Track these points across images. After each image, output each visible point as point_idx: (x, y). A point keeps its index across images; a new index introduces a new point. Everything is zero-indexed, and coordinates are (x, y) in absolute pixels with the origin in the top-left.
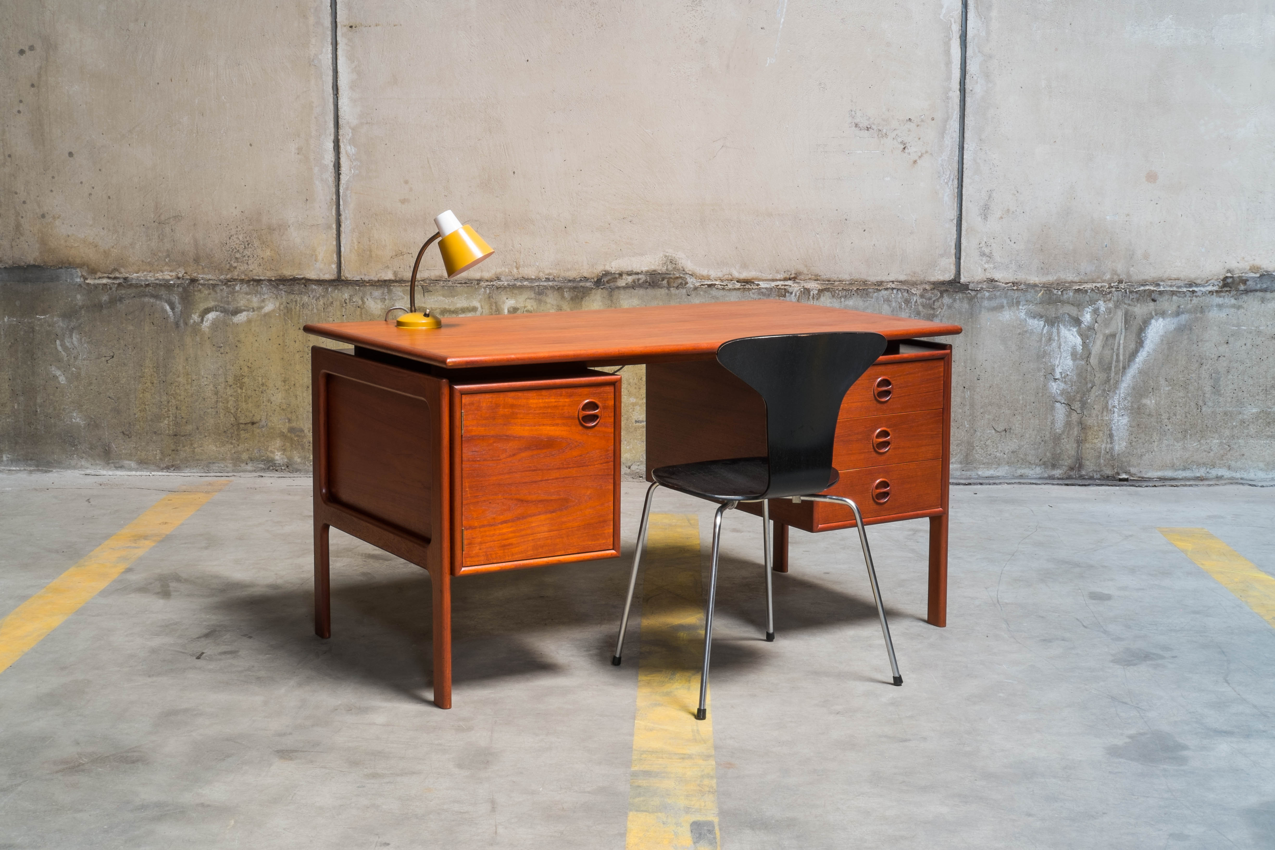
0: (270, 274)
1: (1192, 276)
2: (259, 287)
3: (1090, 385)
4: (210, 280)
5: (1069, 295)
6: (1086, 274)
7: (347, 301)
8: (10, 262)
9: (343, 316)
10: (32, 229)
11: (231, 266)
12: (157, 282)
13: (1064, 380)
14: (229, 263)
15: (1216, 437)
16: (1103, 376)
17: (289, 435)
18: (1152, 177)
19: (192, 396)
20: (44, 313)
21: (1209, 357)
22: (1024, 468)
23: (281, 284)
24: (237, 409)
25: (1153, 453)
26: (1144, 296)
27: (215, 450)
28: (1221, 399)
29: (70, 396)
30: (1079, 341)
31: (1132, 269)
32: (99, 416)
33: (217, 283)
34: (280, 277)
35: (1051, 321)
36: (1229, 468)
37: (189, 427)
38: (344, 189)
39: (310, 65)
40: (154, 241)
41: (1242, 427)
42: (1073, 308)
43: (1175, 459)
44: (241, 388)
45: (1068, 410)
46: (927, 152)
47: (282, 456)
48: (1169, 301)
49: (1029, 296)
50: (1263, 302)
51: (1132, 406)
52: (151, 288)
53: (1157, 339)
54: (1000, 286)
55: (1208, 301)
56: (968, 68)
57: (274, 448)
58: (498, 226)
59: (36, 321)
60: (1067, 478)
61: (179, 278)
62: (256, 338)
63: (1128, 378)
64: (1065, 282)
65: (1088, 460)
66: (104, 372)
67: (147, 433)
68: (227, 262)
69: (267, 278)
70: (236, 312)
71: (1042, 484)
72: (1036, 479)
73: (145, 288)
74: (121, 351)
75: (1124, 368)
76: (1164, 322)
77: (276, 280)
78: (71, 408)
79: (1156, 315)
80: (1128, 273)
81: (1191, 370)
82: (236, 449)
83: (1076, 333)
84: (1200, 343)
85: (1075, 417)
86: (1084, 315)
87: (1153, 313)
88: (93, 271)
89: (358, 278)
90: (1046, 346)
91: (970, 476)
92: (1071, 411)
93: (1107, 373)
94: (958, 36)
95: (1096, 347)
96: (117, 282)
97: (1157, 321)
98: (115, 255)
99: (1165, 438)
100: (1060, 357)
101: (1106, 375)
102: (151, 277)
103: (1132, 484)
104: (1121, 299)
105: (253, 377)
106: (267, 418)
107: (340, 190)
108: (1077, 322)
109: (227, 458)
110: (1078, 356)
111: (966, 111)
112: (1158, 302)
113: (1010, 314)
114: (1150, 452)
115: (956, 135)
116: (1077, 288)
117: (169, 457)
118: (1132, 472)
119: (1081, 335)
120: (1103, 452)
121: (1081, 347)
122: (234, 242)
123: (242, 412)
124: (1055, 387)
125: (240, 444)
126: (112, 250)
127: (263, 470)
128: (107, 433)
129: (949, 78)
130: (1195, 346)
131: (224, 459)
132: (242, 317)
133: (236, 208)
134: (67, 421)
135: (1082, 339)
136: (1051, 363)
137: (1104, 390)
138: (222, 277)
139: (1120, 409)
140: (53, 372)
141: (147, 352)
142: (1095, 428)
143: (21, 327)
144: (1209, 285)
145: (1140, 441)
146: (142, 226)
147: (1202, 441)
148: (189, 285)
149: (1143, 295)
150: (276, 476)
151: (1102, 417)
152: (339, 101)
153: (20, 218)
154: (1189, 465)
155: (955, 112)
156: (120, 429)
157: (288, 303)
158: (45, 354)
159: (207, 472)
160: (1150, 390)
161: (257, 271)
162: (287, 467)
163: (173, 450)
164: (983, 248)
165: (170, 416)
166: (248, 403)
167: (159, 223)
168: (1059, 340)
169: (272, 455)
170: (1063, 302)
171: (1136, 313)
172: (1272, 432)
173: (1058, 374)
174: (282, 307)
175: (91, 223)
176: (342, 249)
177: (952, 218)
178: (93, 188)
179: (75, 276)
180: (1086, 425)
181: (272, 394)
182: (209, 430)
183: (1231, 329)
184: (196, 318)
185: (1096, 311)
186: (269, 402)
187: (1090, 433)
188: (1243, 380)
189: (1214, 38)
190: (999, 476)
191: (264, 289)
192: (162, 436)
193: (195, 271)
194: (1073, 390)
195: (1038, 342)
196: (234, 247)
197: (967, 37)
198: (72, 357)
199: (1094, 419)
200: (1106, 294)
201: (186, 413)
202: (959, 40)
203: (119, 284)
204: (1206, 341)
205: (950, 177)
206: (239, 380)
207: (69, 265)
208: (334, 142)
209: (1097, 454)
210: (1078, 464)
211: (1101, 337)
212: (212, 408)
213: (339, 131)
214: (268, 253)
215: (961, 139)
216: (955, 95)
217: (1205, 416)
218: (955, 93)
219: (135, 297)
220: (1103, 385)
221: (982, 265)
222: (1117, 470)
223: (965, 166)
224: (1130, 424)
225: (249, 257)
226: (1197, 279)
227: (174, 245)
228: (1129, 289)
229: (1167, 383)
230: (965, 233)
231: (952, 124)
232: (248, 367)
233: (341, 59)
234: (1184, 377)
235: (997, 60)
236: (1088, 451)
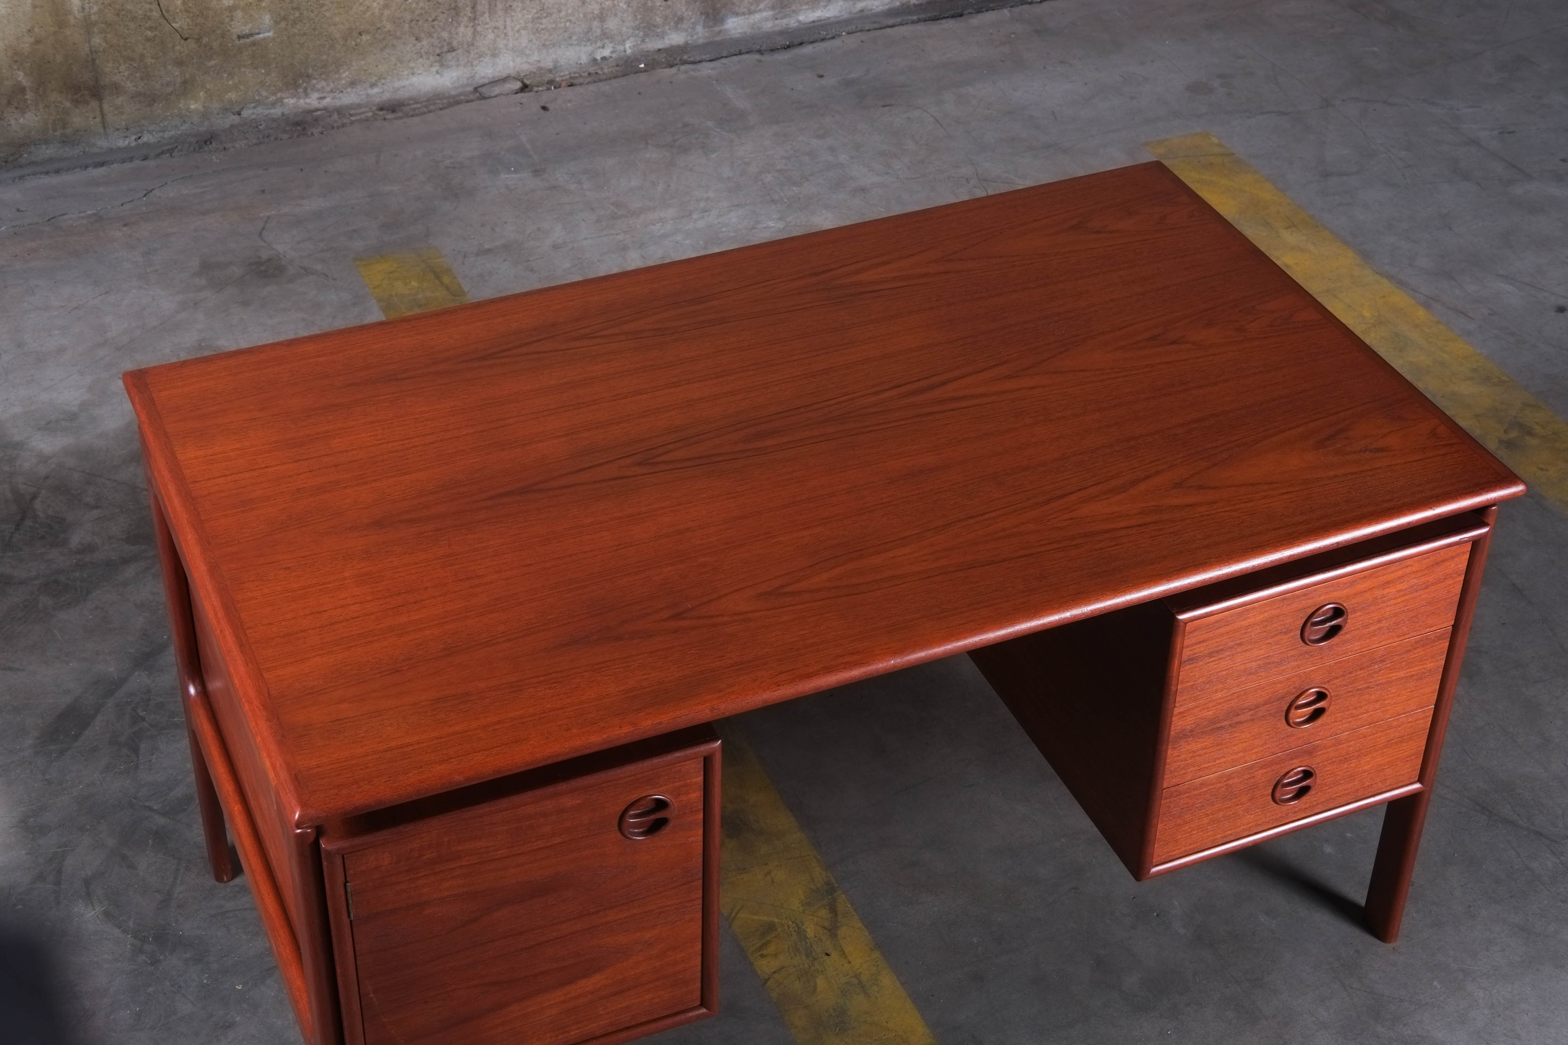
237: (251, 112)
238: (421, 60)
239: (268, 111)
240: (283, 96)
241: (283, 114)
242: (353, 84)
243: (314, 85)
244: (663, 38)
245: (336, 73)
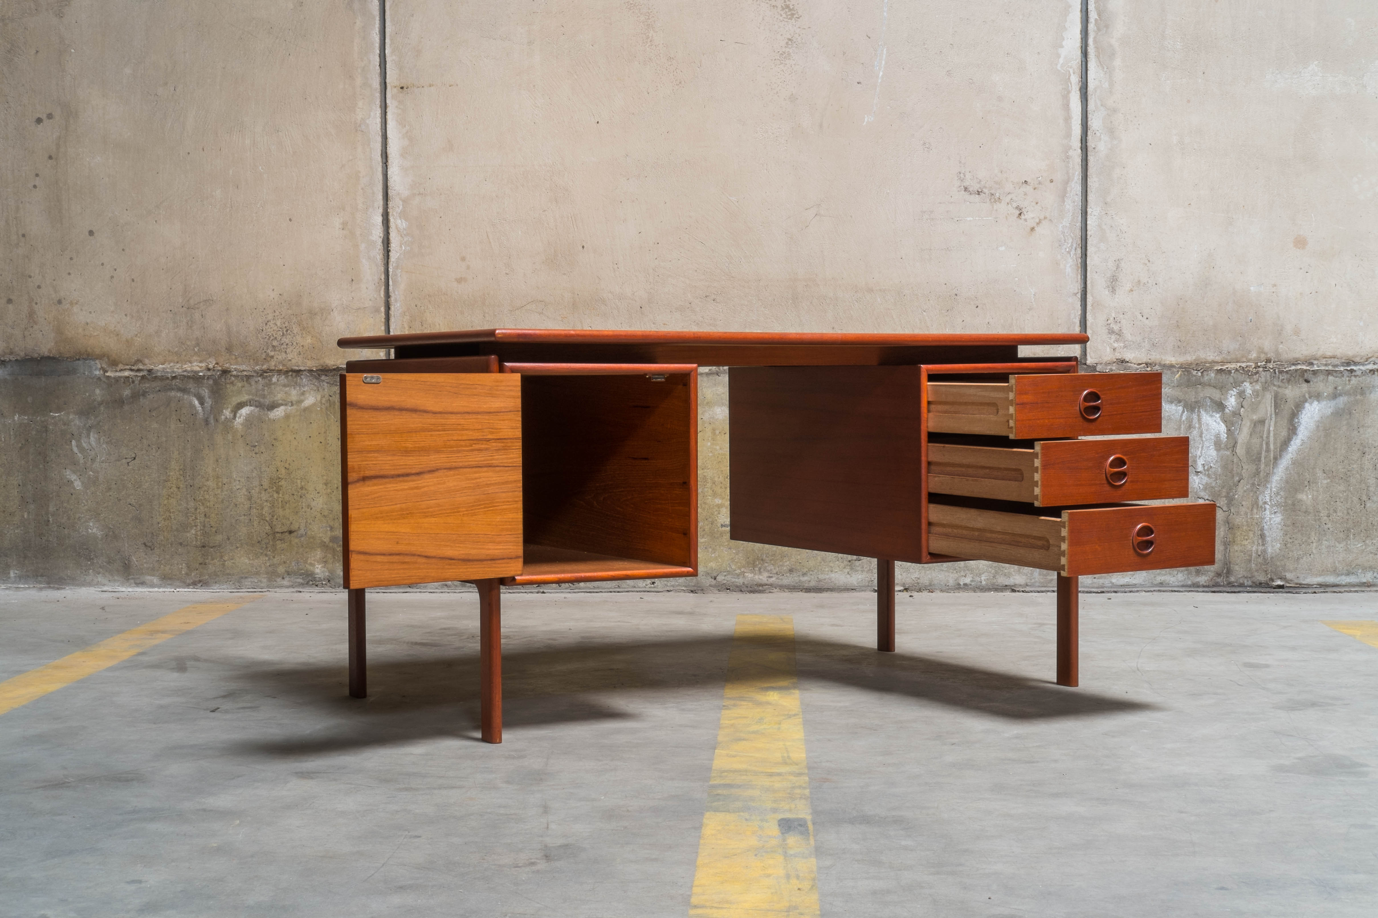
0: (311, 364)
1: (1349, 353)
2: (299, 378)
3: (1237, 478)
4: (244, 371)
5: (1210, 376)
6: (1229, 352)
8: (22, 354)
10: (47, 317)
11: (268, 355)
12: (185, 373)
13: (1207, 473)
14: (265, 352)
16: (1252, 468)
17: (331, 544)
18: (1300, 243)
19: (222, 502)
20: (59, 410)
21: (1372, 444)
22: (1165, 575)
23: (323, 375)
24: (273, 516)
25: (1312, 556)
26: (1296, 376)
27: (248, 563)
29: (86, 503)
30: (1222, 428)
31: (1281, 346)
32: (119, 525)
33: (252, 374)
34: (323, 367)
35: (1191, 406)
37: (219, 538)
38: (393, 268)
39: (357, 130)
40: (182, 328)
42: (1215, 391)
43: (1337, 562)
44: (278, 493)
46: (1045, 218)
47: (323, 569)
48: (1324, 381)
51: (1286, 502)
52: (178, 380)
53: (1312, 425)
54: (1132, 367)
55: (1368, 381)
56: (1089, 123)
57: (314, 560)
58: (565, 307)
59: (50, 420)
60: (1214, 586)
61: (209, 369)
62: (294, 436)
63: (1280, 470)
64: (1205, 363)
65: (1237, 564)
66: (124, 476)
67: (171, 544)
68: (263, 351)
69: (308, 368)
70: (272, 407)
71: (1185, 591)
72: (1178, 586)
73: (171, 381)
74: (144, 452)
75: (1276, 459)
76: (1319, 405)
77: (317, 370)
78: (87, 517)
80: (1277, 350)
81: (1352, 460)
82: (271, 561)
83: (1219, 419)
84: (1361, 430)
86: (1227, 399)
87: (1307, 396)
88: (114, 363)
91: (1103, 584)
93: (1256, 464)
94: (1078, 89)
95: (1243, 436)
96: (141, 374)
97: (1311, 404)
98: (138, 345)
99: (1325, 538)
100: (1203, 447)
101: (1255, 467)
102: (178, 369)
103: (1288, 591)
104: (1269, 380)
105: (291, 479)
106: (306, 526)
107: (389, 269)
108: (1220, 406)
109: (261, 572)
110: (1222, 446)
111: (1088, 171)
112: (1311, 383)
114: (1308, 555)
115: (1078, 199)
116: (1219, 368)
117: (195, 572)
118: (1288, 578)
119: (1225, 422)
120: (1254, 555)
121: (1226, 436)
122: (271, 328)
123: (279, 520)
124: (1197, 481)
125: (276, 556)
126: (135, 338)
127: (302, 585)
128: (127, 545)
129: (1068, 135)
130: (1356, 432)
131: (257, 573)
132: (279, 412)
133: (273, 290)
134: (82, 531)
135: (1227, 426)
137: (1253, 484)
138: (258, 368)
139: (1272, 506)
140: (68, 477)
141: (173, 453)
142: (1245, 528)
143: (33, 426)
144: (1369, 363)
145: (1296, 542)
146: (169, 312)
147: (1367, 542)
148: (220, 377)
149: (1294, 375)
150: (316, 591)
151: (1252, 514)
152: (388, 170)
153: (34, 304)
154: (1353, 569)
155: (1077, 173)
156: (142, 540)
157: (330, 396)
158: (59, 456)
159: (239, 587)
160: (1306, 483)
161: (296, 361)
162: (329, 581)
163: (200, 564)
164: (1111, 325)
165: (197, 525)
166: (285, 509)
167: (188, 308)
168: (1200, 427)
169: (312, 568)
170: (1204, 385)
171: (1287, 396)
173: (1201, 466)
174: (324, 401)
175: (112, 309)
177: (1076, 291)
178: (115, 270)
179: (94, 368)
180: (1234, 525)
181: (312, 498)
182: (242, 540)
184: (228, 414)
185: (1241, 395)
186: (308, 508)
187: (1239, 534)
189: (1366, 86)
190: (1136, 585)
191: (304, 380)
192: (188, 547)
193: (227, 361)
194: (1218, 484)
195: (1176, 430)
196: (270, 334)
197: (1088, 88)
198: (90, 459)
199: (1243, 518)
200: (1252, 375)
201: (216, 522)
202: (1079, 92)
203: (143, 377)
204: (1368, 427)
205: (1072, 245)
206: (275, 483)
207: (87, 356)
208: (382, 215)
209: (1248, 558)
210: (1227, 570)
211: (1248, 424)
212: (244, 515)
213: (388, 203)
214: (309, 341)
215: (1083, 203)
216: (1076, 154)
217: (1370, 512)
218: (1076, 151)
219: (160, 391)
220: (1252, 478)
221: (1111, 344)
222: (1271, 575)
223: (1089, 233)
224: (1284, 523)
225: (287, 345)
226: (1356, 356)
227: (204, 332)
228: (1279, 369)
229: (1324, 475)
230: (1091, 308)
231: (1073, 186)
232: (286, 468)
233: (390, 123)
234: (1344, 468)
235: (1122, 114)
236: (1236, 554)
237: (723, 578)
238: (837, 562)
239: (734, 580)
240: (745, 571)
241: (743, 583)
242: (791, 571)
243: (766, 567)
244: (1009, 577)
245: (781, 561)
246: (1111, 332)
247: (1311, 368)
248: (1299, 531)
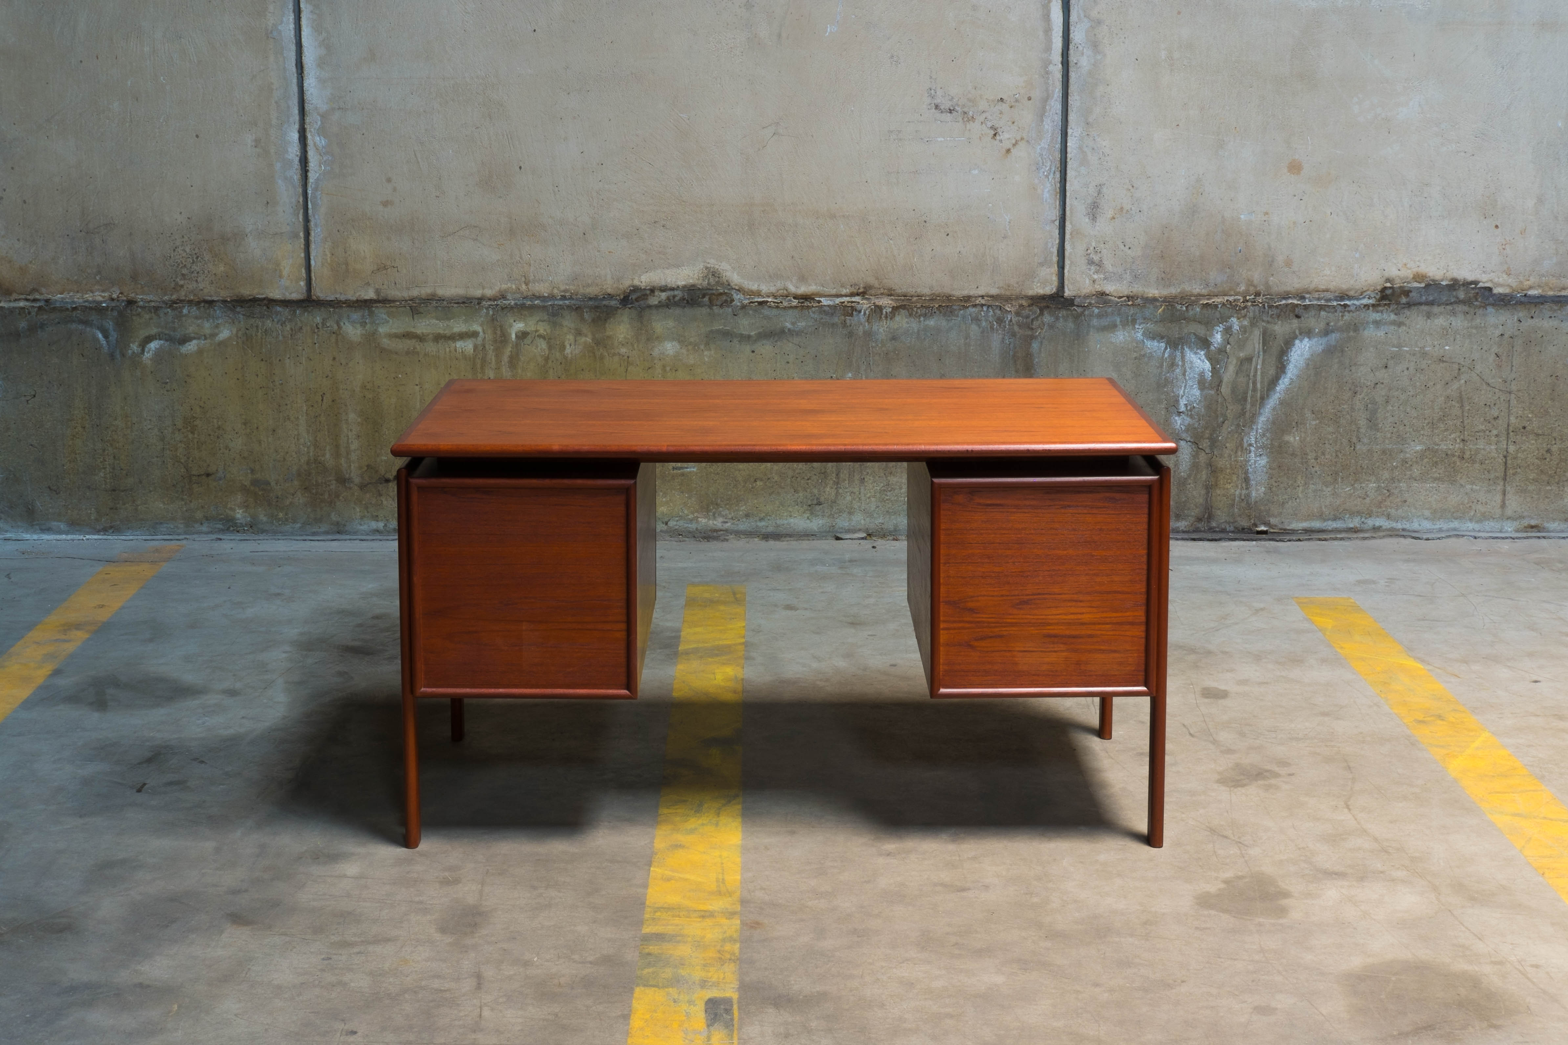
0: (225, 294)
1: (1343, 287)
2: (211, 310)
3: (1222, 419)
4: (151, 301)
5: (1195, 310)
6: (1216, 285)
7: (320, 326)
9: (315, 344)
11: (177, 284)
12: (86, 304)
13: (1190, 413)
14: (174, 281)
15: (1373, 480)
16: (1237, 408)
17: (252, 488)
18: (1295, 168)
19: (132, 442)
21: (1364, 384)
23: (239, 306)
24: (188, 458)
25: (1298, 500)
26: (1286, 311)
27: (163, 507)
28: (1379, 435)
30: (1207, 366)
31: (1272, 278)
32: (20, 468)
33: (160, 305)
34: (238, 297)
35: (1174, 343)
36: (1389, 517)
37: (130, 481)
38: (312, 190)
39: (268, 37)
40: (81, 254)
41: (1403, 468)
42: (1200, 326)
43: (1323, 507)
44: (193, 433)
45: (1195, 449)
46: (1022, 139)
47: (244, 514)
48: (1316, 316)
49: (1147, 313)
50: (1428, 317)
51: (1272, 444)
52: (79, 312)
53: (1302, 363)
54: (1113, 301)
55: (1363, 316)
56: (1071, 36)
57: (234, 505)
58: (502, 233)
60: (1194, 531)
61: (113, 300)
62: (209, 372)
63: (1267, 410)
64: (1191, 296)
65: (1219, 509)
66: (24, 414)
67: (78, 488)
68: (172, 280)
69: (221, 299)
70: (184, 340)
73: (72, 312)
74: (44, 389)
75: (1262, 399)
76: (1310, 342)
77: (232, 301)
79: (1301, 334)
80: (1267, 283)
81: (1343, 400)
82: (187, 506)
83: (1204, 357)
84: (1353, 368)
85: (1203, 458)
86: (1213, 335)
87: (1297, 332)
88: (7, 293)
89: (332, 298)
90: (1169, 373)
92: (1199, 450)
93: (1242, 405)
95: (1229, 374)
96: (37, 305)
97: (1301, 341)
98: (33, 272)
99: (1312, 482)
100: (1185, 386)
101: (1240, 407)
102: (78, 299)
103: (1271, 538)
104: (1258, 315)
105: (207, 419)
106: (224, 469)
107: (308, 191)
108: (1205, 343)
109: (178, 517)
110: (1207, 385)
111: (1069, 88)
112: (1303, 318)
113: (1124, 335)
114: (1294, 499)
115: (1058, 118)
116: (1205, 303)
117: (106, 517)
118: (1272, 523)
119: (1210, 359)
120: (1237, 499)
121: (1211, 374)
122: (180, 255)
123: (194, 462)
124: (1179, 422)
125: (193, 501)
126: (30, 265)
127: (221, 531)
128: (29, 489)
129: (1048, 49)
130: (1347, 371)
131: (173, 519)
132: (191, 347)
133: (181, 213)
135: (1211, 365)
136: (1173, 392)
137: (1238, 425)
138: (166, 298)
139: (1257, 448)
141: (77, 390)
142: (1228, 471)
144: (1364, 298)
145: (1282, 485)
146: (66, 236)
147: (1356, 485)
148: (126, 308)
149: (1284, 310)
150: (238, 538)
151: (1236, 457)
152: (304, 81)
154: (1340, 513)
155: (1057, 90)
156: (46, 483)
157: (247, 329)
159: (153, 534)
160: (1294, 424)
161: (208, 290)
162: (251, 527)
163: (111, 509)
164: (1091, 255)
165: (106, 468)
166: (201, 451)
167: (87, 233)
168: (1184, 365)
169: (232, 513)
170: (1188, 320)
171: (1277, 332)
172: (1439, 474)
173: (1183, 407)
174: (240, 334)
175: (3, 233)
176: (312, 262)
177: (1054, 218)
178: (5, 190)
180: (1216, 468)
181: (231, 439)
182: (155, 483)
183: (1391, 350)
184: (135, 348)
185: (1228, 331)
186: (226, 449)
187: (1222, 477)
188: (1405, 411)
191: (218, 312)
192: (97, 491)
193: (133, 291)
194: (1201, 425)
195: (1158, 368)
196: (179, 261)
199: (1227, 460)
200: (1240, 310)
201: (126, 464)
202: (1060, 2)
203: (40, 308)
204: (1361, 365)
205: (1050, 169)
206: (189, 423)
208: (299, 132)
209: (1230, 502)
210: (1208, 514)
211: (1235, 362)
212: (157, 457)
213: (305, 118)
214: (222, 269)
215: (1063, 123)
216: (1056, 69)
217: (1360, 455)
218: (1056, 66)
219: (59, 323)
220: (1237, 418)
221: (1091, 275)
222: (1254, 521)
223: (1069, 156)
224: (1270, 465)
225: (198, 273)
226: (1349, 290)
227: (106, 259)
228: (1268, 303)
229: (1313, 415)
230: (1070, 237)
231: (1053, 104)
232: (201, 407)
233: (305, 30)
234: (1334, 409)
235: (1107, 26)
236: (1219, 498)
237: (675, 523)
238: (797, 507)
239: (687, 526)
240: (699, 516)
241: (697, 529)
242: (747, 516)
243: (720, 512)
245: (736, 506)
246: (1091, 262)
247: (1302, 302)
248: (1285, 474)
